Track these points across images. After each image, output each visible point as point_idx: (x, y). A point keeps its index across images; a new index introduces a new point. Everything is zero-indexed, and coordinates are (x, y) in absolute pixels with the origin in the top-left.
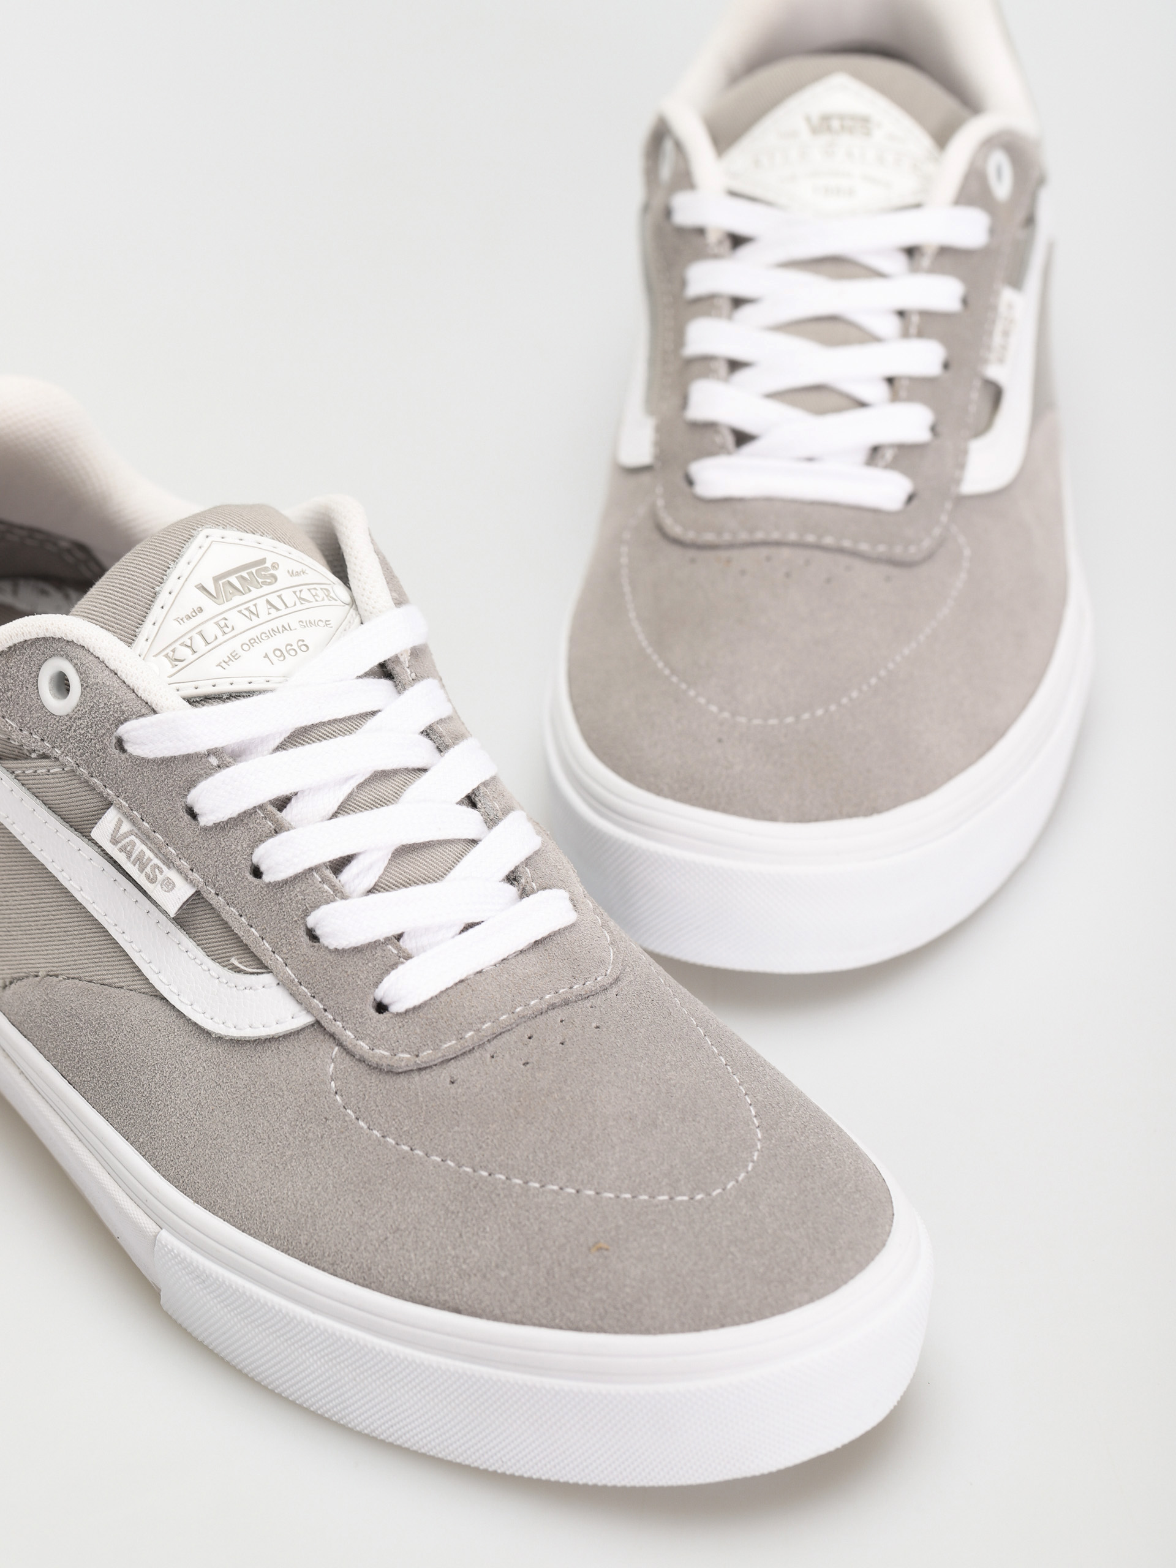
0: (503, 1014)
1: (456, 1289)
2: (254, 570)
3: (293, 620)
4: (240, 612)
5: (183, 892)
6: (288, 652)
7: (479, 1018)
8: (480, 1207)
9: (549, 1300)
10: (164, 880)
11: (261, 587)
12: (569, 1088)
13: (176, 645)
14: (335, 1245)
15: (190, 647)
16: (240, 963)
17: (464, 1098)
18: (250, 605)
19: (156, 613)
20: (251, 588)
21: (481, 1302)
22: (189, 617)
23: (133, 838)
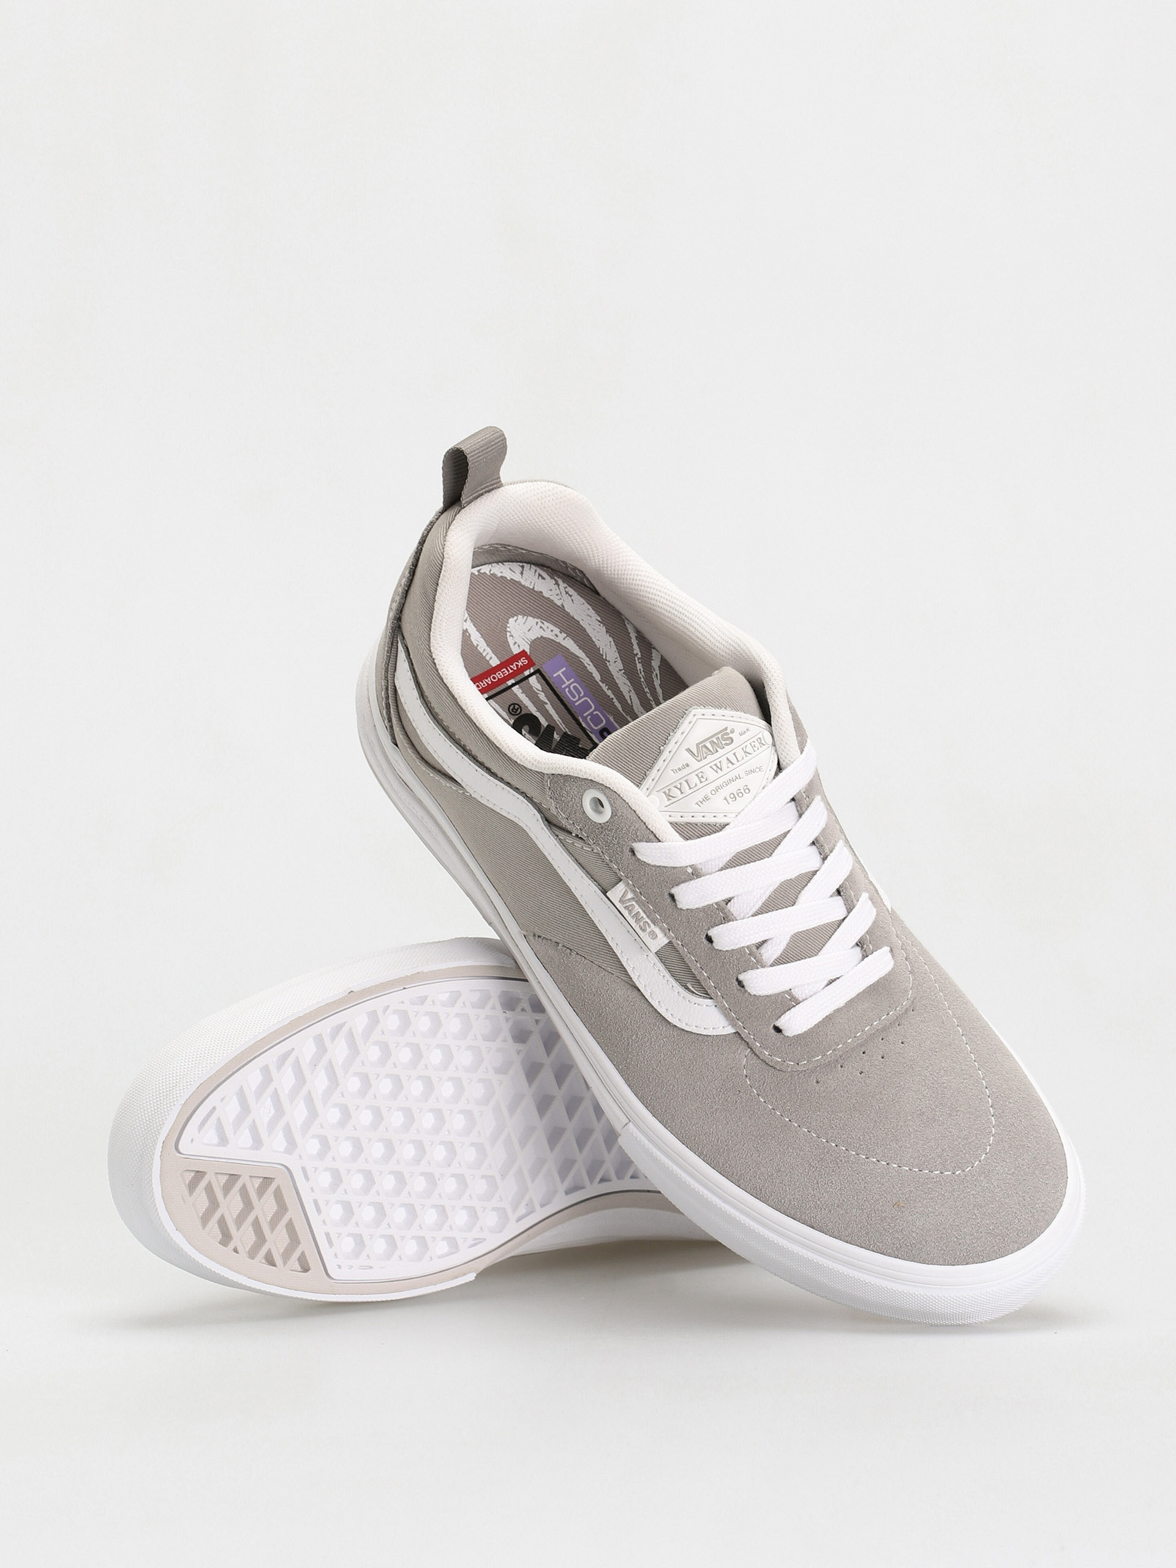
0: (849, 1039)
1: (812, 1215)
2: (720, 736)
3: (740, 771)
4: (711, 767)
5: (662, 940)
6: (738, 795)
7: (836, 1043)
8: (830, 1167)
9: (867, 1233)
10: (650, 932)
11: (724, 747)
12: (885, 1092)
13: (671, 787)
14: (741, 1171)
15: (680, 789)
16: (693, 987)
17: (824, 1094)
18: (717, 762)
19: (660, 764)
20: (718, 749)
21: (827, 1226)
22: (680, 769)
23: (634, 903)
